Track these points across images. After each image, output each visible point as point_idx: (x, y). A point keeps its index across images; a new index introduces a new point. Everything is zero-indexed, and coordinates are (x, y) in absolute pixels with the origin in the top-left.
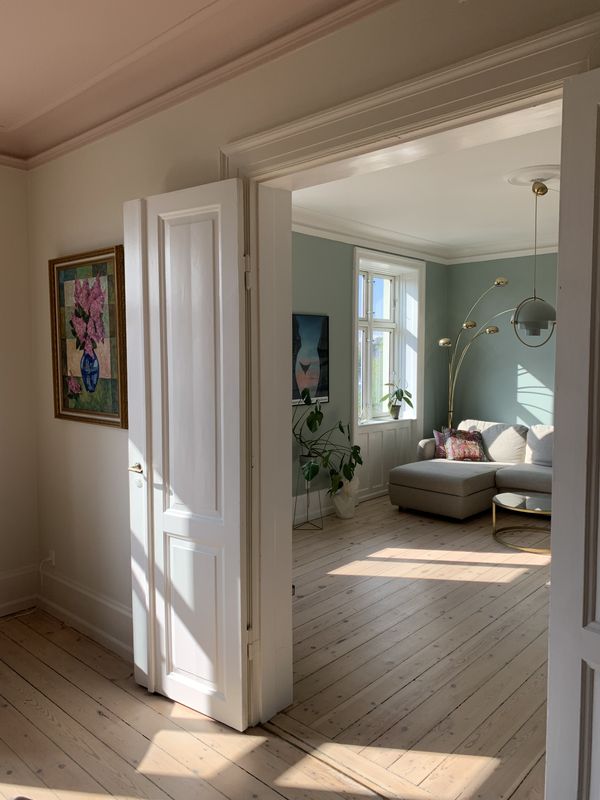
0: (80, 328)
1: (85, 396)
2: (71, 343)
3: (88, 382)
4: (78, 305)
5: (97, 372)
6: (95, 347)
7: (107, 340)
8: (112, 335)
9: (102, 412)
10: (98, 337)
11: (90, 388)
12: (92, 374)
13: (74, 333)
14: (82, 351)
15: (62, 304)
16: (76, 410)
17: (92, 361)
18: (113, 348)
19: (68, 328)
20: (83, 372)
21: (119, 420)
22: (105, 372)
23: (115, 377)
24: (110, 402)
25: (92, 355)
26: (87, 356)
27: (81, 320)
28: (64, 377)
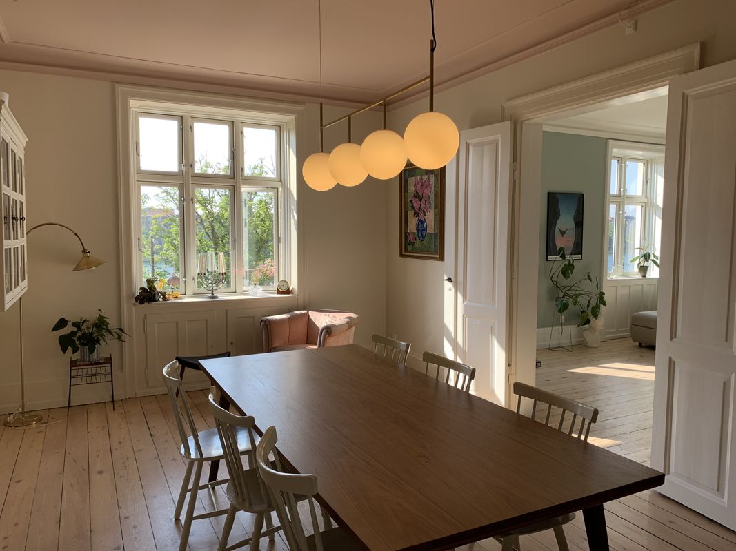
0: (416, 205)
1: (418, 243)
2: (411, 213)
3: (420, 235)
4: (416, 191)
5: (426, 229)
6: (425, 215)
7: (432, 212)
8: (436, 208)
9: (428, 252)
10: (427, 210)
11: (421, 239)
12: (423, 230)
13: (413, 208)
14: (417, 218)
15: (406, 191)
16: (412, 252)
17: (423, 223)
18: (436, 215)
19: (409, 205)
20: (418, 230)
21: (438, 256)
22: (430, 230)
23: (436, 231)
24: (433, 246)
25: (423, 219)
26: (420, 221)
27: (417, 200)
28: (406, 233)
